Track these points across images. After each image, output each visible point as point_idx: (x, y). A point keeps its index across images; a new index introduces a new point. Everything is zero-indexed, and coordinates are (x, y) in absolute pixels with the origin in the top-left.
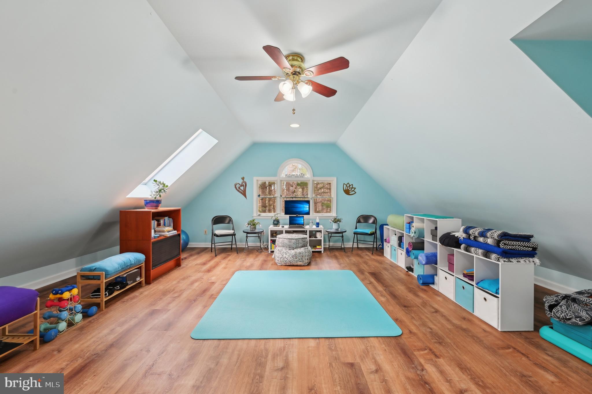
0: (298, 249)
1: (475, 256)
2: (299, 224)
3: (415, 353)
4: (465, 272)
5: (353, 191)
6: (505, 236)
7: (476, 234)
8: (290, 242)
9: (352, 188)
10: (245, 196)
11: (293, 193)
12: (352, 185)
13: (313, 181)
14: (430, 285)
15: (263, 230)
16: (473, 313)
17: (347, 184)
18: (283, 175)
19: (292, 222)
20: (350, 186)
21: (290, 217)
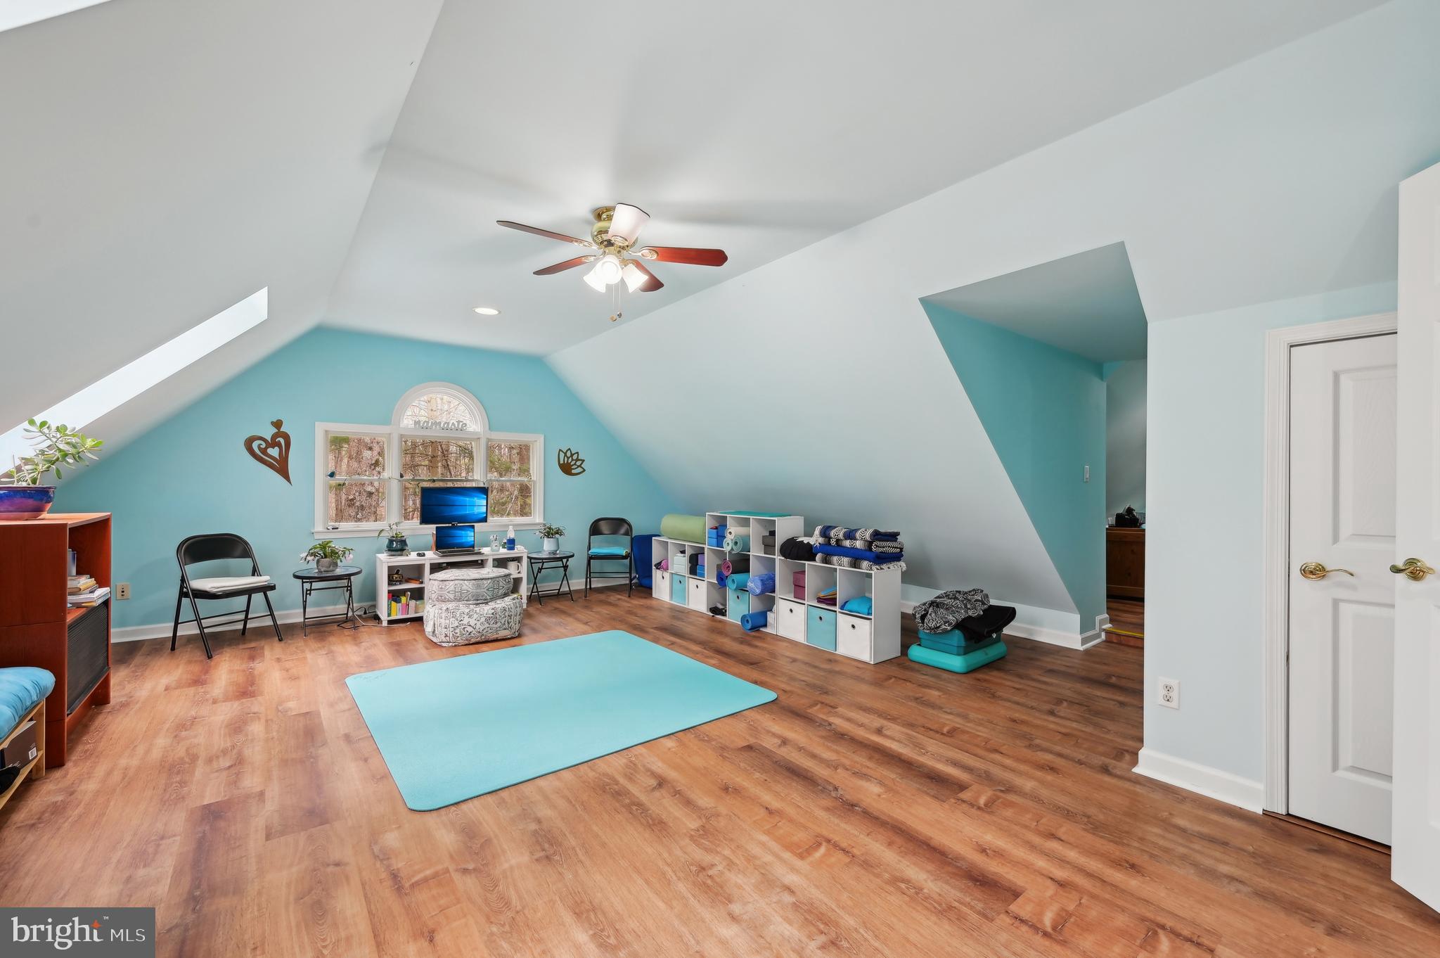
0: (498, 601)
1: (838, 567)
2: (460, 545)
3: (809, 711)
4: (822, 595)
5: (578, 466)
6: (877, 535)
7: (841, 536)
8: (478, 586)
9: (577, 460)
10: (286, 475)
11: (373, 467)
12: (577, 453)
13: (489, 440)
14: (761, 629)
15: (359, 570)
16: (837, 652)
17: (567, 451)
18: (407, 422)
19: (442, 543)
20: (572, 455)
21: (437, 528)
